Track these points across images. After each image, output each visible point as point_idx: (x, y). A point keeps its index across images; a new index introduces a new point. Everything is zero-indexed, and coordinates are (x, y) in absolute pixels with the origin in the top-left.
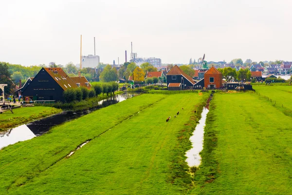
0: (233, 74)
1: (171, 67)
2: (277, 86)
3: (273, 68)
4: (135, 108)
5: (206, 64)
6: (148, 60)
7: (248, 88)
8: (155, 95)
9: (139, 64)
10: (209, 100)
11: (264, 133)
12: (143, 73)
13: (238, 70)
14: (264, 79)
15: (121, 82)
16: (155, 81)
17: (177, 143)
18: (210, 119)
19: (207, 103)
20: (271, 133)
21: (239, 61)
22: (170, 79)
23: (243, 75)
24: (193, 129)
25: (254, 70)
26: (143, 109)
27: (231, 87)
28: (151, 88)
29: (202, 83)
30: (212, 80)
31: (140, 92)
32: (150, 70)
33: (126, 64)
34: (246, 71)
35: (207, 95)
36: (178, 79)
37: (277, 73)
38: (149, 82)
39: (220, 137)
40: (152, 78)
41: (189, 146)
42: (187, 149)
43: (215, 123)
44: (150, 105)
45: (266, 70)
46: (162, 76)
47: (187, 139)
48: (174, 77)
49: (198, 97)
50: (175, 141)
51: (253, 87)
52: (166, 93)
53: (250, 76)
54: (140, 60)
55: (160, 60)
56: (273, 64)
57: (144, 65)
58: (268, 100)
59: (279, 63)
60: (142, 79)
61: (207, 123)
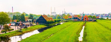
0: (91, 17)
1: (75, 15)
2: (103, 20)
3: (102, 16)
4: (65, 26)
5: (84, 15)
6: (69, 13)
7: (95, 21)
8: (70, 23)
9: (66, 14)
11: (99, 33)
12: (67, 17)
13: (92, 16)
14: (99, 19)
15: (62, 19)
16: (71, 19)
17: (76, 35)
18: (85, 29)
20: (101, 33)
21: (93, 14)
22: (74, 18)
23: (94, 17)
24: (80, 31)
25: (97, 16)
26: (67, 26)
27: (91, 21)
28: (69, 21)
29: (83, 19)
30: (86, 19)
31: (66, 22)
32: (69, 16)
33: (63, 14)
35: (84, 23)
36: (77, 18)
37: (103, 17)
38: (69, 19)
39: (88, 34)
40: (70, 18)
41: (79, 36)
42: (79, 37)
43: (86, 30)
44: (69, 25)
45: (100, 16)
46: (72, 17)
47: (79, 34)
49: (82, 23)
50: (76, 34)
51: (97, 21)
52: (73, 22)
53: (96, 18)
54: (67, 13)
55: (72, 13)
56: (102, 15)
57: (68, 15)
58: (101, 24)
59: (104, 14)
60: (67, 18)
61: (84, 30)
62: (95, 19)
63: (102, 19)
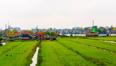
0: (48, 34)
1: (24, 31)
2: (65, 38)
4: (10, 47)
5: (38, 30)
6: (15, 28)
7: (54, 39)
8: (18, 42)
9: (11, 30)
10: (39, 44)
11: (60, 57)
12: (13, 33)
13: (50, 32)
14: (60, 36)
15: (4, 37)
16: (18, 37)
17: (27, 61)
18: (40, 51)
19: (39, 45)
20: (63, 57)
21: (51, 29)
22: (24, 36)
23: (52, 34)
24: (33, 55)
25: (56, 32)
26: (13, 47)
27: (48, 39)
28: (16, 39)
29: (36, 37)
30: (40, 36)
31: (11, 41)
32: (16, 32)
33: (6, 30)
34: (54, 33)
35: (38, 42)
36: (27, 36)
37: (65, 33)
38: (16, 37)
39: (44, 58)
40: (16, 35)
41: (31, 62)
42: (31, 63)
43: (42, 53)
44: (16, 46)
45: (61, 32)
46: (21, 34)
47: (31, 59)
48: (25, 35)
49: (35, 43)
51: (56, 39)
52: (22, 41)
53: (55, 34)
54: (12, 28)
55: (20, 28)
56: (64, 30)
57: (13, 30)
58: (62, 44)
59: (66, 30)
60: (13, 36)
61: (38, 53)
62: (54, 37)
63: (64, 36)
